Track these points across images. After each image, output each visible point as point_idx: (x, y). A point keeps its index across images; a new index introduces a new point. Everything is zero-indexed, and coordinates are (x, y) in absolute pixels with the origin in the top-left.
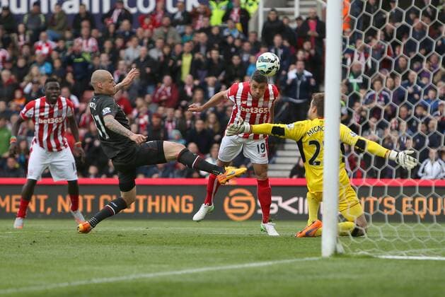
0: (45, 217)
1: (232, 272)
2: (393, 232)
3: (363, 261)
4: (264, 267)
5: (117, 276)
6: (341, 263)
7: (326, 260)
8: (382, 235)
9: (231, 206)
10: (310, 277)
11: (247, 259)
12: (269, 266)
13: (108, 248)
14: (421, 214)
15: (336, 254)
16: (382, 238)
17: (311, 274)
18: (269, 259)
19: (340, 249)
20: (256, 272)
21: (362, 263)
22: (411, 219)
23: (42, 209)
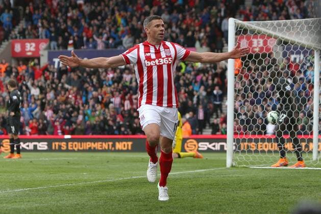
0: (111, 151)
1: (190, 174)
2: (255, 157)
3: (243, 169)
4: (203, 172)
5: (143, 175)
6: (234, 170)
7: (228, 169)
8: (251, 159)
9: (188, 147)
10: (222, 176)
11: (196, 169)
12: (205, 171)
13: (138, 164)
14: (266, 150)
15: (232, 166)
16: (251, 160)
17: (222, 175)
18: (204, 169)
19: (234, 164)
20: (200, 174)
21: (243, 170)
22: (263, 152)
23: (110, 148)
